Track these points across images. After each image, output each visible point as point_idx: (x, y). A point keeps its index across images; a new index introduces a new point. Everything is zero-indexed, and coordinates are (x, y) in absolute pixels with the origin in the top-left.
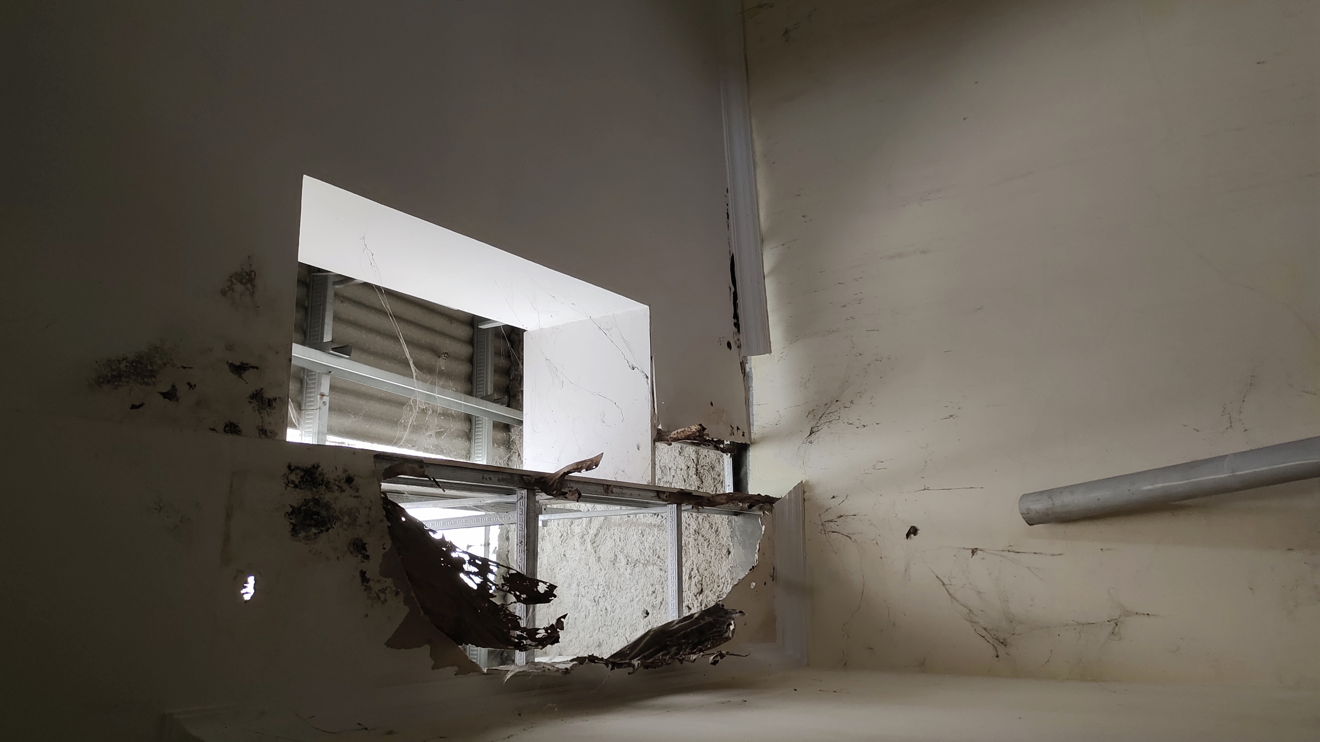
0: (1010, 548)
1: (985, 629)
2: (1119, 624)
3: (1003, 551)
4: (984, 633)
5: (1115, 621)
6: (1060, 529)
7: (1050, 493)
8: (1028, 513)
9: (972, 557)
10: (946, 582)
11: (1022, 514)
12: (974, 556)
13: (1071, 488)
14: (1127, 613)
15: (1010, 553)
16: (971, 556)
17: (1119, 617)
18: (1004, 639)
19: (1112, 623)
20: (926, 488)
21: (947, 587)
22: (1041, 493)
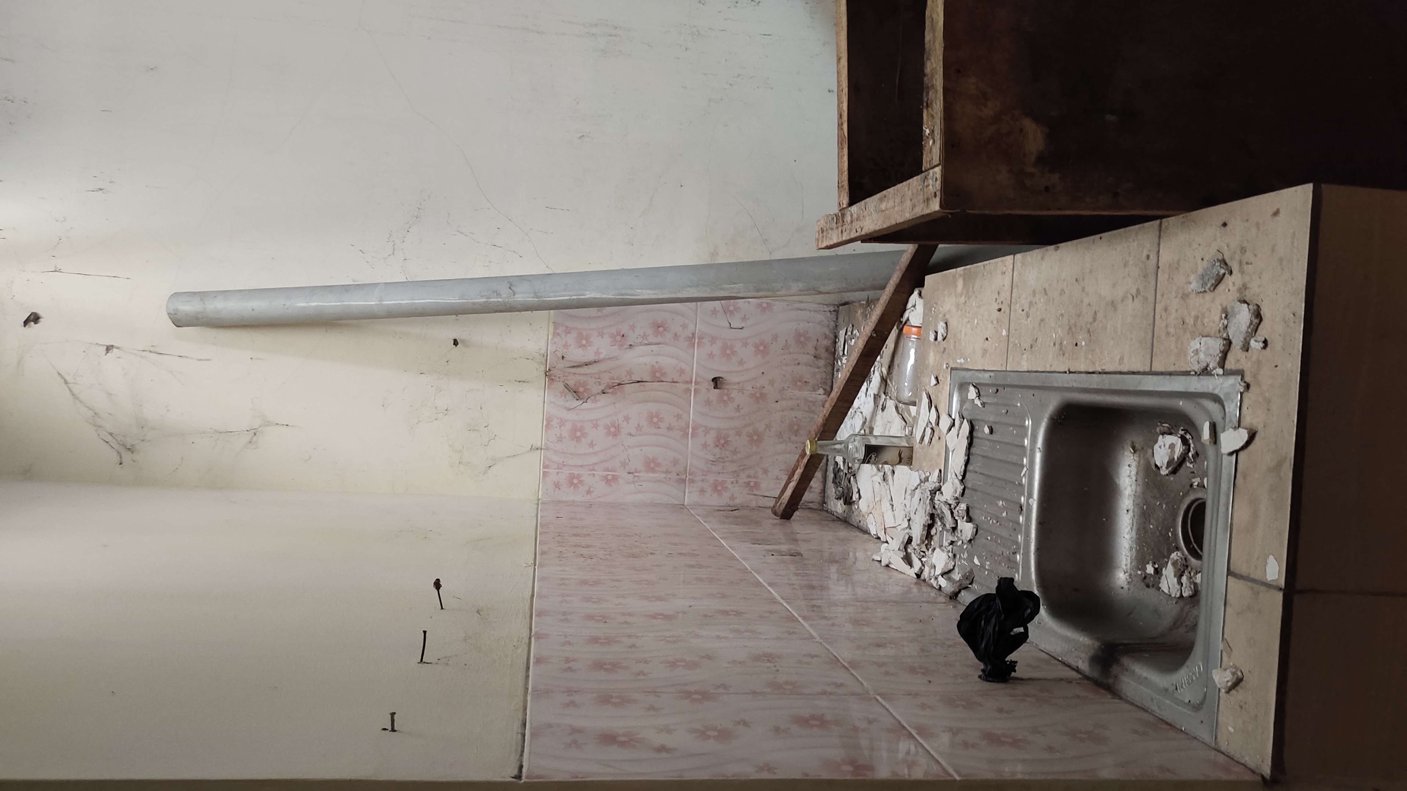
0: (152, 349)
1: (111, 434)
2: (257, 434)
3: (143, 351)
4: (109, 438)
5: (255, 431)
6: (211, 333)
7: (202, 295)
8: (176, 314)
9: (106, 355)
10: (69, 379)
11: (169, 314)
12: (108, 354)
13: (225, 294)
14: (267, 424)
15: (151, 354)
16: (104, 354)
17: (260, 427)
18: (132, 445)
19: (252, 432)
20: (58, 270)
21: (71, 386)
22: (194, 294)
